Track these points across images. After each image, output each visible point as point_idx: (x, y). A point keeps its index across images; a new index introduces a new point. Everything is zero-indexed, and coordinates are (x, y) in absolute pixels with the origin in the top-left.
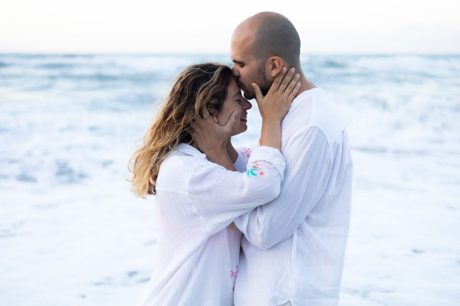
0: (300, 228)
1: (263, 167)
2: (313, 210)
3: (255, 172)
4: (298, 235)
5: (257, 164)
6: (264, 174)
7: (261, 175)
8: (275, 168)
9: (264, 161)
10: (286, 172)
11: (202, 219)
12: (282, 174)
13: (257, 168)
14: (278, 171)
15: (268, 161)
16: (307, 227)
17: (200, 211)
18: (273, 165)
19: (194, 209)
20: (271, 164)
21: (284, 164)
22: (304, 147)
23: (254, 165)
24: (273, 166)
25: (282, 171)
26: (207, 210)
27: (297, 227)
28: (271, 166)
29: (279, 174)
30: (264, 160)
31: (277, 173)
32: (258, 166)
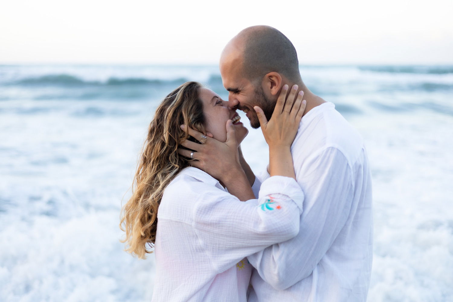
0: (320, 264)
1: (279, 200)
2: (334, 242)
3: (270, 205)
4: (319, 273)
5: (272, 198)
6: (281, 207)
7: (278, 210)
8: (293, 201)
9: (279, 194)
10: (304, 204)
11: (208, 254)
12: (301, 206)
13: (272, 201)
14: (296, 204)
15: (284, 194)
16: (329, 263)
17: (207, 245)
18: (289, 197)
19: (200, 242)
20: (288, 196)
21: (302, 195)
22: (323, 172)
23: (269, 198)
24: (290, 199)
25: (300, 203)
26: (216, 244)
27: (317, 263)
28: (288, 199)
29: (298, 207)
30: (278, 192)
31: (296, 206)
32: (273, 199)
